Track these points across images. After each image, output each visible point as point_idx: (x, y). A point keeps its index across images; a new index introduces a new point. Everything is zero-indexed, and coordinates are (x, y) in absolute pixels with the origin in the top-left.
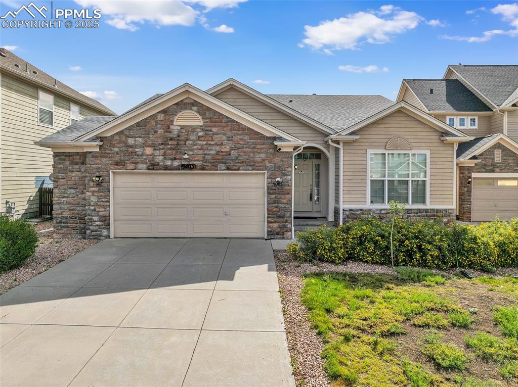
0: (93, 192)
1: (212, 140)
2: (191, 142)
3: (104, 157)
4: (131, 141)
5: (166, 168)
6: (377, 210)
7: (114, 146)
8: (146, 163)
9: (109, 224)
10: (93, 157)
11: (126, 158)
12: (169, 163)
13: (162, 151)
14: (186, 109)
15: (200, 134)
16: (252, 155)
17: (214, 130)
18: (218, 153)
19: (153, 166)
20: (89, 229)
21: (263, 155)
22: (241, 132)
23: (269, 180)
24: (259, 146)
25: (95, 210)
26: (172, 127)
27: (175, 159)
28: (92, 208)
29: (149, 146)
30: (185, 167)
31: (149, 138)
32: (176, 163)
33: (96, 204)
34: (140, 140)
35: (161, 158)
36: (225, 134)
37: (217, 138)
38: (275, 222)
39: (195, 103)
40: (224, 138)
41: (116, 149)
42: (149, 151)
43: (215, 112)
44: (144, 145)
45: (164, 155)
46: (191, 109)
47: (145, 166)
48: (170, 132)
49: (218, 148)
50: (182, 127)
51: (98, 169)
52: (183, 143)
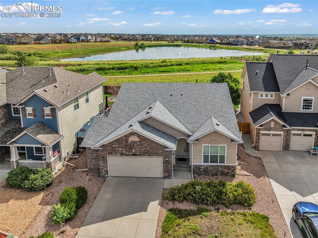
0: (102, 162)
1: (143, 146)
2: (135, 147)
3: (104, 151)
4: (114, 146)
5: (127, 155)
6: (206, 165)
7: (108, 147)
8: (120, 153)
9: (108, 173)
10: (101, 151)
11: (113, 151)
12: (128, 153)
13: (125, 149)
14: (133, 135)
15: (138, 144)
16: (157, 151)
17: (143, 142)
18: (145, 150)
19: (122, 154)
20: (101, 174)
21: (161, 151)
22: (153, 143)
23: (164, 160)
24: (160, 148)
25: (103, 168)
26: (128, 141)
27: (130, 152)
28: (102, 167)
29: (120, 148)
30: (133, 155)
31: (120, 145)
32: (130, 153)
33: (103, 166)
34: (117, 145)
35: (125, 152)
36: (147, 144)
37: (144, 145)
38: (166, 173)
39: (136, 133)
40: (147, 145)
41: (109, 149)
42: (120, 149)
43: (144, 136)
44: (118, 147)
45: (126, 150)
46: (135, 135)
47: (119, 154)
48: (128, 143)
49: (145, 148)
50: (132, 141)
51: (103, 155)
52: (132, 147)
